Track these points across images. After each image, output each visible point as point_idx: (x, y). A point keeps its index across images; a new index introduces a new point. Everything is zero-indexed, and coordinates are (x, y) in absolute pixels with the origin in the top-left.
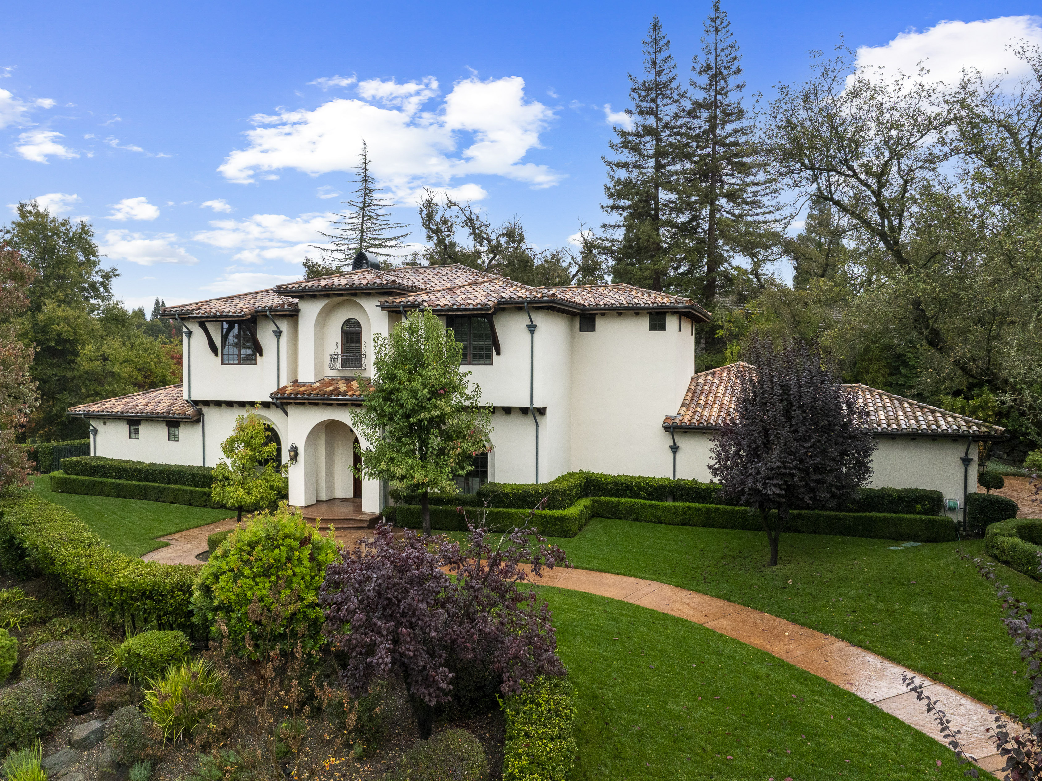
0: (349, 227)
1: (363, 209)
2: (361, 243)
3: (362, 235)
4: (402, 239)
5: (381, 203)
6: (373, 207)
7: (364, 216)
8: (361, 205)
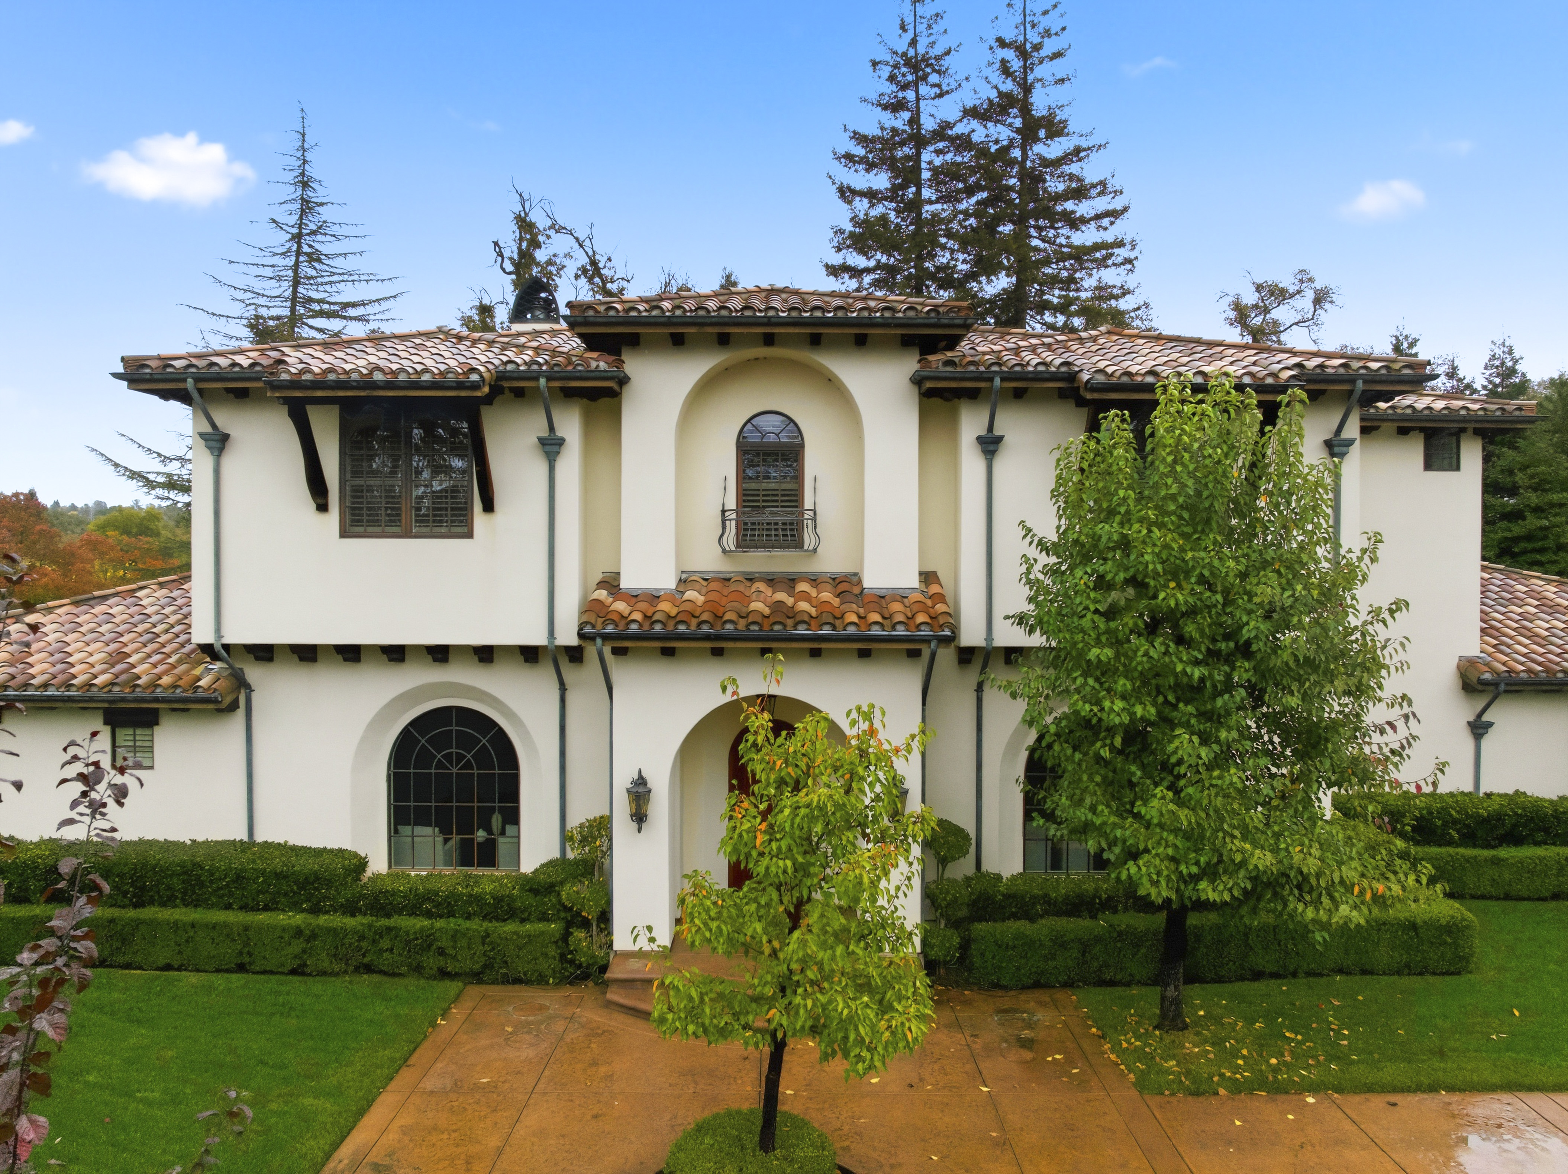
0: (268, 272)
1: (297, 238)
2: (293, 309)
3: (295, 292)
4: (385, 305)
5: (335, 230)
6: (319, 237)
7: (298, 253)
8: (295, 231)
